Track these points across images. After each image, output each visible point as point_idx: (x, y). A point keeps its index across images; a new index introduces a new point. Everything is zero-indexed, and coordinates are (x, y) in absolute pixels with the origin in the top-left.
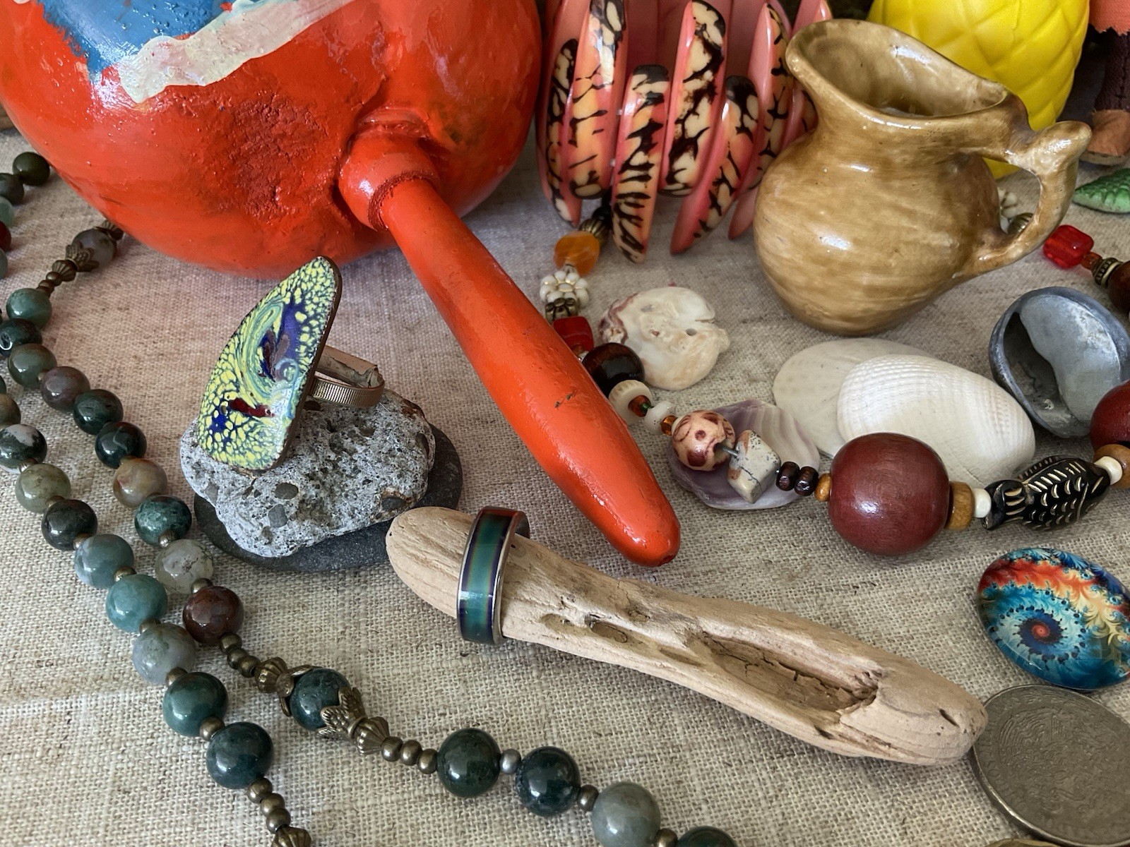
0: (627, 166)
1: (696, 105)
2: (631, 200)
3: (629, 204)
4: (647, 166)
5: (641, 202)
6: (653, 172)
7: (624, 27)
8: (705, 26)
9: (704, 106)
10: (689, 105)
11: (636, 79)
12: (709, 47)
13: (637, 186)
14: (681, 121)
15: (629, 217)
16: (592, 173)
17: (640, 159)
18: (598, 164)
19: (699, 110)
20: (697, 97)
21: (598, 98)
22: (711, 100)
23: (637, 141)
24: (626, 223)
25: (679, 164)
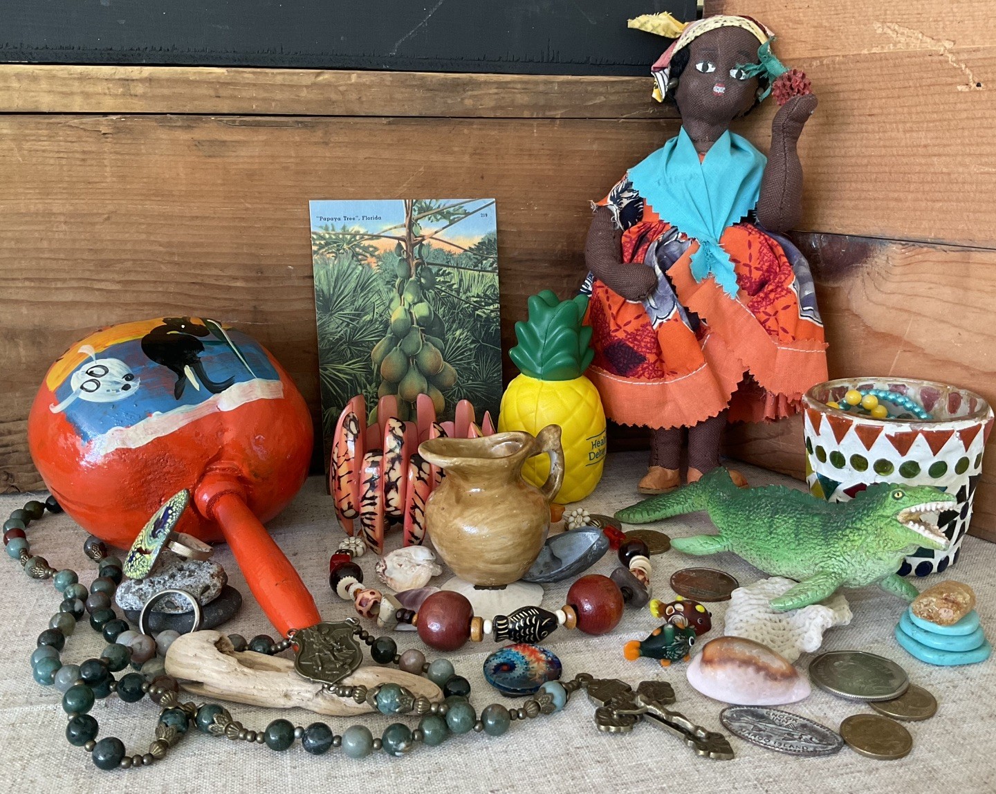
0: (364, 498)
1: (393, 465)
2: (368, 516)
3: (367, 518)
4: (373, 498)
5: (373, 517)
6: (377, 501)
7: (359, 432)
8: (394, 428)
9: (397, 465)
10: (390, 465)
11: (367, 455)
12: (396, 437)
13: (370, 509)
14: (387, 473)
15: (368, 526)
16: (349, 503)
17: (370, 494)
18: (352, 499)
19: (395, 467)
20: (393, 461)
21: (348, 465)
22: (400, 463)
23: (368, 485)
24: (367, 529)
25: (389, 497)
